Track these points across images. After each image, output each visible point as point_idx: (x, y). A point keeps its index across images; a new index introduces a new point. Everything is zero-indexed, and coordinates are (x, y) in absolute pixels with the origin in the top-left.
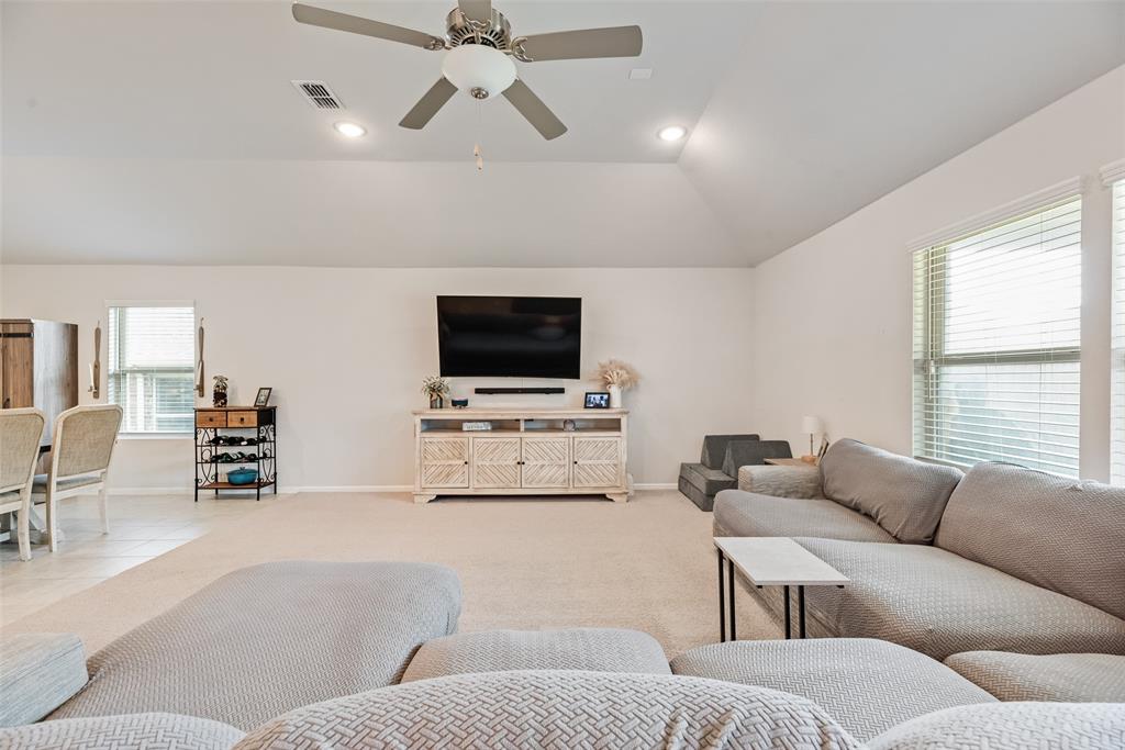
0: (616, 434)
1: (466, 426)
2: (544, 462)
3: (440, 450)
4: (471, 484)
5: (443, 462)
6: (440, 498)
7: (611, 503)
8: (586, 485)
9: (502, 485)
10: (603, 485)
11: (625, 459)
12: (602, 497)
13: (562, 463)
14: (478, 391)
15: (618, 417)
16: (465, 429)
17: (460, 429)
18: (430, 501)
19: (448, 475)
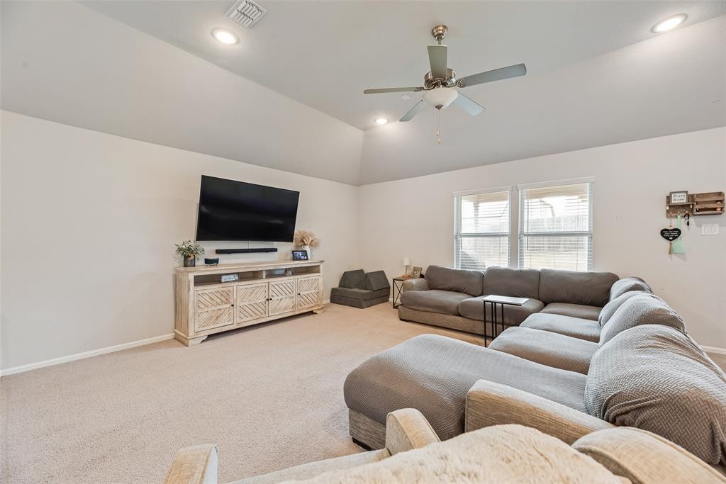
0: (318, 274)
1: (224, 279)
2: (283, 297)
3: (211, 298)
4: (235, 320)
5: (213, 308)
6: (211, 337)
7: (315, 315)
8: (304, 306)
9: (257, 317)
10: (313, 305)
11: (322, 289)
12: (311, 313)
13: (291, 296)
14: (218, 252)
15: (318, 264)
16: (223, 281)
17: (220, 282)
18: (203, 341)
19: (218, 317)
